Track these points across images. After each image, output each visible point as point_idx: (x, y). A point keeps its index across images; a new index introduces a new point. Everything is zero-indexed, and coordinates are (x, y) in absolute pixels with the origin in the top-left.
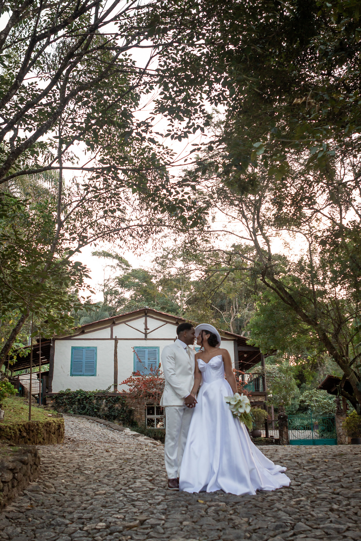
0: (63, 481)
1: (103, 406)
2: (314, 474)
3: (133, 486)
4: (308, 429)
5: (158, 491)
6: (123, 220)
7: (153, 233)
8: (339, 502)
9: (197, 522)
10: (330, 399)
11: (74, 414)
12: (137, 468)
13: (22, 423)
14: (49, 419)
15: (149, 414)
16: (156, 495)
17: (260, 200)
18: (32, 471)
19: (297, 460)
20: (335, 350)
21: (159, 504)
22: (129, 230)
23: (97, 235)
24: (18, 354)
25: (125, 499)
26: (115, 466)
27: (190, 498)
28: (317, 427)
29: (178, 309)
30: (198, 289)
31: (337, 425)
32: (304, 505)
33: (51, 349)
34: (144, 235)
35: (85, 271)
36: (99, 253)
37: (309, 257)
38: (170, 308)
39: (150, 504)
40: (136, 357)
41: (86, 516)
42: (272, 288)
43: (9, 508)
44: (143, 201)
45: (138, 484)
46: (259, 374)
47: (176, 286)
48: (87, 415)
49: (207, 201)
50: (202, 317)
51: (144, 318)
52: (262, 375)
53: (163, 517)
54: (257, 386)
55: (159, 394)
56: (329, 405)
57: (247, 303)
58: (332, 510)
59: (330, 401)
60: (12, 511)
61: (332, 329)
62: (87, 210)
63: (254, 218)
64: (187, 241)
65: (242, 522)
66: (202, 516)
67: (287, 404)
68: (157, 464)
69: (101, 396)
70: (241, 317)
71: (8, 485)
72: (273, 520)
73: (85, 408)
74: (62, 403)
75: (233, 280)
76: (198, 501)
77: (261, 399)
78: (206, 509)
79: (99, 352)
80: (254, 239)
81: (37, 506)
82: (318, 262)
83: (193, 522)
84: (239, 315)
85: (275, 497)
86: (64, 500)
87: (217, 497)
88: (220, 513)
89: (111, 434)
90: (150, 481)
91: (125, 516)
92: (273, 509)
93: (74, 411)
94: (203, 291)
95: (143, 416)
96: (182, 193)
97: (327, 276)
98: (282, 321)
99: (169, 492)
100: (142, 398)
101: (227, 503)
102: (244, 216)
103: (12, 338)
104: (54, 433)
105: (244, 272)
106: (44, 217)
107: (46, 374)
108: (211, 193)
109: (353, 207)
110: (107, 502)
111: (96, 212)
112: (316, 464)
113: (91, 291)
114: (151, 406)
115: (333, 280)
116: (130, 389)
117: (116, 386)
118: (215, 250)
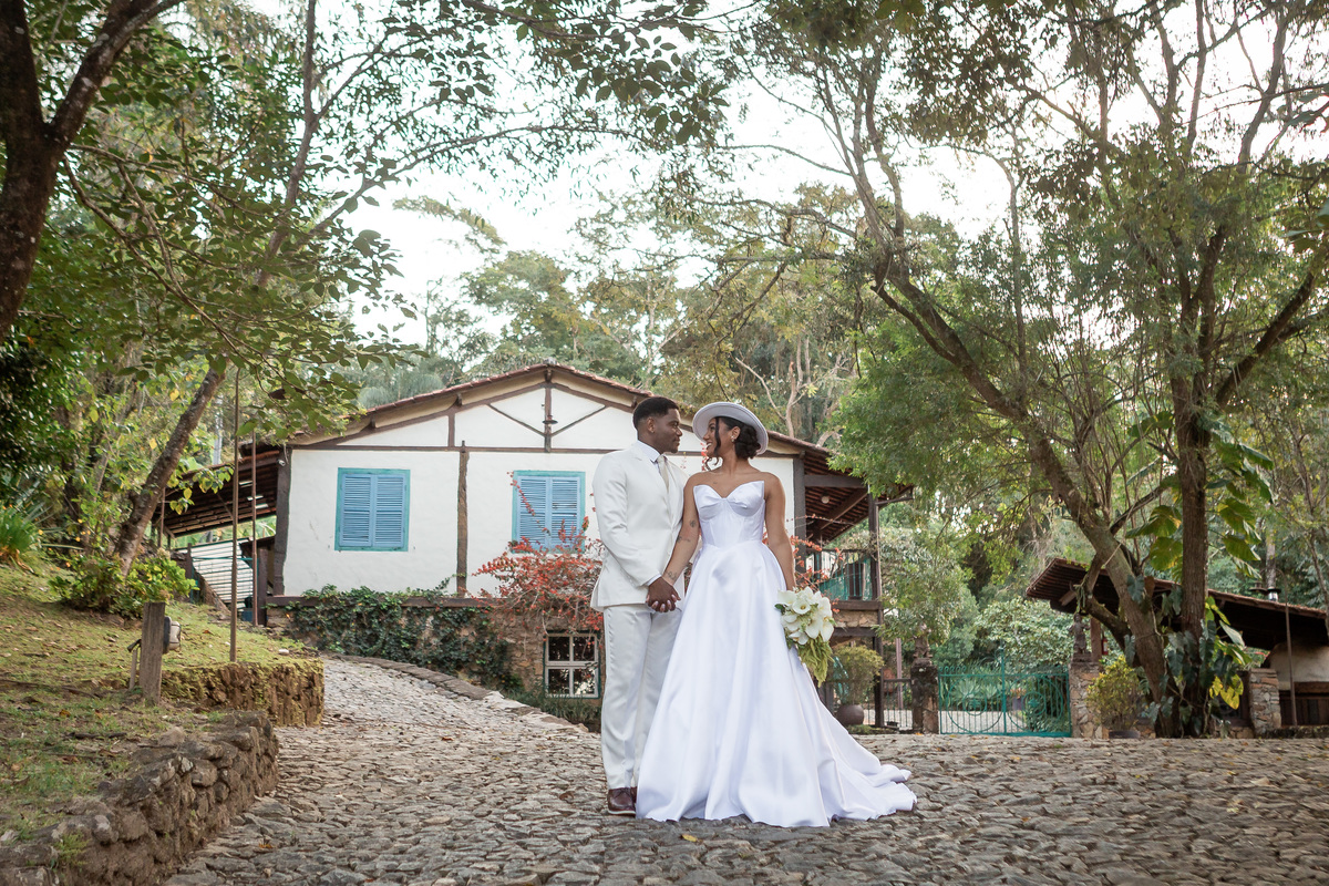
0: (340, 796)
1: (427, 633)
2: (979, 785)
3: (519, 807)
4: (997, 708)
5: (582, 817)
6: (488, 112)
7: (570, 151)
8: (1032, 844)
9: (678, 878)
10: (1060, 627)
11: (347, 653)
12: (524, 770)
13: (215, 668)
14: (282, 660)
15: (553, 658)
16: (578, 825)
17: (877, 60)
18: (261, 770)
19: (941, 758)
20: (1072, 487)
21: (585, 842)
22: (505, 140)
23: (414, 153)
24: (197, 484)
25: (501, 833)
26: (470, 768)
27: (664, 831)
28: (1021, 703)
29: (639, 367)
30: (696, 311)
31: (1074, 695)
32: (946, 849)
33: (281, 475)
34: (547, 156)
35: (387, 257)
36: (413, 203)
37: (1010, 225)
38: (615, 366)
39: (564, 843)
40: (519, 499)
41: (404, 865)
42: (903, 311)
43: (212, 848)
44: (544, 59)
45: (531, 802)
46: (864, 552)
47: (634, 304)
48: (383, 657)
49: (727, 61)
50: (706, 389)
51: (542, 392)
52: (870, 556)
53: (597, 868)
54: (855, 586)
55: (582, 602)
56: (1056, 642)
57: (836, 354)
58: (1010, 859)
59: (1057, 631)
60: (221, 855)
61: (1067, 430)
62: (386, 83)
63: (858, 112)
64: (667, 175)
65: (788, 878)
66: (690, 868)
67: (935, 638)
68: (579, 764)
69: (422, 605)
70: (818, 392)
71: (208, 795)
72: (865, 878)
73: (377, 637)
74: (313, 625)
75: (797, 287)
76: (681, 837)
77: (865, 621)
78: (703, 855)
79: (415, 486)
80: (856, 172)
81: (281, 846)
82: (1037, 240)
83: (670, 879)
84: (811, 389)
85: (873, 834)
86: (346, 834)
87: (729, 829)
88: (736, 862)
89: (450, 707)
90: (562, 797)
91: (502, 867)
92: (865, 854)
93: (345, 646)
94: (711, 317)
95: (538, 662)
96: (654, 47)
97: (1060, 281)
98: (929, 406)
99: (609, 819)
100: (535, 613)
101: (753, 843)
102: (829, 105)
103: (180, 439)
104: (298, 698)
105: (827, 264)
106: (263, 100)
107: (266, 543)
108: (737, 37)
109: (1141, 84)
110: (455, 839)
111: (412, 87)
112: (990, 765)
113: (404, 310)
114: (559, 635)
115: (1078, 292)
116: (502, 589)
117: (461, 580)
118: (748, 202)
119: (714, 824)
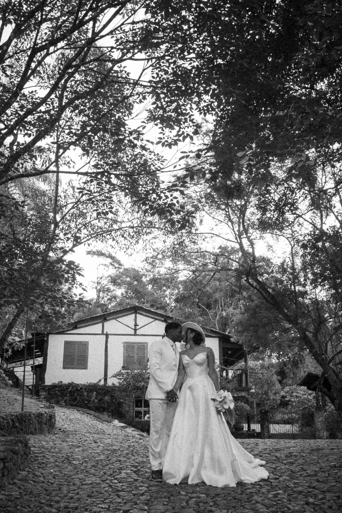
0: (52, 471)
1: (93, 398)
2: (292, 468)
3: (118, 477)
4: (288, 423)
5: (142, 482)
6: (115, 222)
7: (143, 235)
8: (315, 496)
10: (310, 395)
11: (66, 405)
12: (122, 459)
13: (15, 414)
14: (41, 410)
15: (137, 406)
16: (140, 486)
17: (245, 205)
18: (22, 461)
19: (276, 454)
20: (315, 348)
21: (142, 494)
22: (121, 231)
23: (91, 235)
24: (13, 347)
25: (110, 490)
26: (102, 457)
27: (172, 489)
28: (297, 421)
29: (166, 306)
30: (186, 288)
31: (316, 420)
32: (282, 498)
33: (45, 343)
34: (135, 236)
35: (79, 270)
36: (94, 252)
37: (291, 259)
38: (159, 306)
39: (134, 495)
40: (125, 352)
41: (72, 505)
42: (255, 288)
44: (135, 204)
45: (123, 475)
46: (243, 370)
47: (165, 285)
48: (78, 406)
49: (196, 205)
50: (189, 315)
51: (134, 315)
52: (245, 371)
53: (146, 508)
54: (240, 381)
56: (309, 401)
57: (232, 302)
58: (308, 503)
59: (309, 397)
61: (312, 328)
62: (82, 212)
63: (239, 222)
64: (176, 243)
66: (183, 508)
67: (269, 399)
68: (142, 455)
69: (92, 388)
70: (226, 315)
73: (76, 399)
74: (55, 395)
75: (219, 280)
76: (180, 493)
77: (243, 394)
78: (188, 501)
79: (90, 347)
80: (239, 241)
81: (26, 495)
82: (300, 264)
84: (224, 314)
85: (254, 490)
86: (51, 489)
87: (198, 489)
88: (201, 504)
89: (100, 426)
90: (135, 472)
91: (109, 506)
92: (251, 501)
93: (65, 402)
94: (191, 290)
95: (131, 408)
96: (170, 198)
97: (308, 278)
98: (265, 320)
100: (130, 391)
101: (208, 495)
102: (230, 220)
103: (8, 332)
104: (46, 424)
105: (230, 273)
106: (40, 218)
107: (40, 366)
108: (199, 197)
109: (333, 213)
110: (93, 492)
111: (90, 214)
112: (294, 458)
113: (83, 288)
114: (139, 399)
115: (314, 282)
116: (119, 383)
117: (106, 380)
118: (203, 252)
119: (193, 486)
